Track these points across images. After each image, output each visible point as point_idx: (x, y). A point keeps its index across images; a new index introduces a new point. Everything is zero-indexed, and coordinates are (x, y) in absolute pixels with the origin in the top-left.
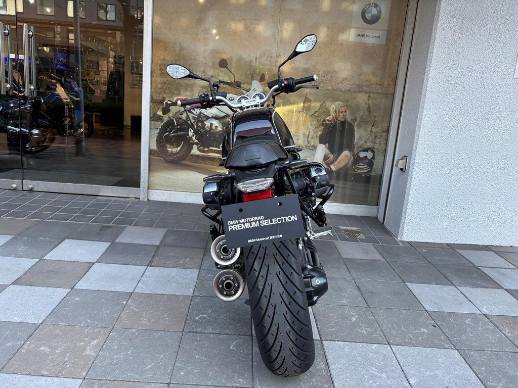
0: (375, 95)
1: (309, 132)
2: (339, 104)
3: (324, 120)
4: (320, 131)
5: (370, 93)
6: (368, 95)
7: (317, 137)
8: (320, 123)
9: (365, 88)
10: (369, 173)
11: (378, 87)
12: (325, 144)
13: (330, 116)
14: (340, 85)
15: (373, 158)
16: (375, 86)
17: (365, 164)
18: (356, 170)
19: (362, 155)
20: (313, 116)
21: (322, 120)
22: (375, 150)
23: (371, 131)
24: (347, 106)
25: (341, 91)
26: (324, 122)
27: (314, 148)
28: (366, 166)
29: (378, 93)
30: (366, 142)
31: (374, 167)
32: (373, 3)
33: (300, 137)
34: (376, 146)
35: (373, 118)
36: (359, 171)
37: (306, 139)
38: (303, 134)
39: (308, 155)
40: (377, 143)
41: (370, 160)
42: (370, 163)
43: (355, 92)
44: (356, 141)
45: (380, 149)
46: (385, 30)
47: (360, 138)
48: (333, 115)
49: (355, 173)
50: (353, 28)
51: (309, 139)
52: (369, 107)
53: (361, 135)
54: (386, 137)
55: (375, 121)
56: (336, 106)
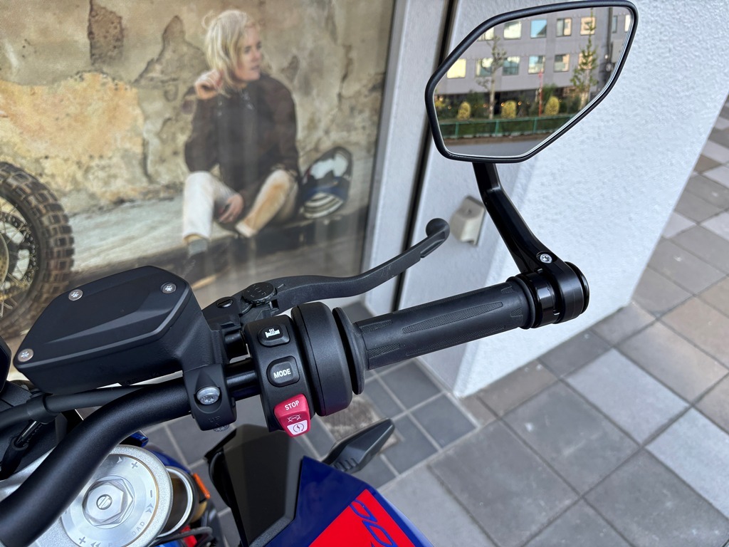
1: (145, 144)
3: (191, 90)
4: (182, 130)
7: (175, 153)
8: (178, 102)
10: (339, 212)
12: (207, 168)
13: (207, 68)
17: (330, 192)
18: (309, 215)
19: (320, 171)
20: (143, 82)
21: (183, 89)
22: (351, 149)
23: (340, 96)
26: (192, 98)
27: (175, 190)
28: (331, 197)
30: (327, 132)
31: (350, 192)
33: (113, 171)
34: (354, 137)
36: (314, 216)
37: (138, 171)
38: (123, 157)
39: (157, 218)
40: (356, 129)
41: (340, 179)
42: (342, 186)
44: (300, 134)
45: (364, 142)
47: (312, 125)
48: (218, 63)
49: (306, 223)
51: (150, 169)
52: (330, 19)
53: (313, 114)
54: (378, 105)
55: (349, 63)
56: (223, 28)
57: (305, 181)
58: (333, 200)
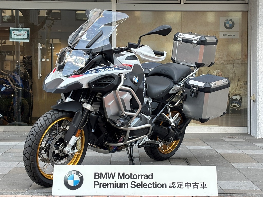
0: (237, 65)
2: (218, 71)
5: (234, 64)
6: (233, 65)
9: (231, 62)
10: (240, 108)
11: (238, 61)
14: (216, 61)
15: (241, 99)
16: (236, 60)
17: (237, 103)
18: (232, 107)
19: (234, 98)
22: (241, 95)
23: (237, 84)
24: (223, 72)
25: (218, 64)
28: (237, 104)
29: (238, 64)
30: (235, 91)
31: (242, 104)
32: (229, 19)
34: (241, 93)
35: (237, 77)
36: (233, 107)
40: (242, 91)
41: (239, 100)
42: (240, 102)
43: (226, 64)
45: (244, 94)
46: (238, 32)
47: (232, 89)
49: (232, 108)
50: (220, 32)
52: (234, 72)
53: (232, 87)
54: (246, 87)
55: (239, 79)
56: (216, 72)
57: (231, 99)
58: (238, 105)
